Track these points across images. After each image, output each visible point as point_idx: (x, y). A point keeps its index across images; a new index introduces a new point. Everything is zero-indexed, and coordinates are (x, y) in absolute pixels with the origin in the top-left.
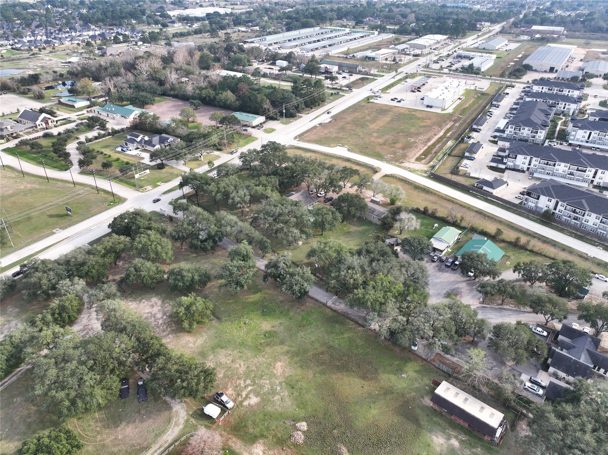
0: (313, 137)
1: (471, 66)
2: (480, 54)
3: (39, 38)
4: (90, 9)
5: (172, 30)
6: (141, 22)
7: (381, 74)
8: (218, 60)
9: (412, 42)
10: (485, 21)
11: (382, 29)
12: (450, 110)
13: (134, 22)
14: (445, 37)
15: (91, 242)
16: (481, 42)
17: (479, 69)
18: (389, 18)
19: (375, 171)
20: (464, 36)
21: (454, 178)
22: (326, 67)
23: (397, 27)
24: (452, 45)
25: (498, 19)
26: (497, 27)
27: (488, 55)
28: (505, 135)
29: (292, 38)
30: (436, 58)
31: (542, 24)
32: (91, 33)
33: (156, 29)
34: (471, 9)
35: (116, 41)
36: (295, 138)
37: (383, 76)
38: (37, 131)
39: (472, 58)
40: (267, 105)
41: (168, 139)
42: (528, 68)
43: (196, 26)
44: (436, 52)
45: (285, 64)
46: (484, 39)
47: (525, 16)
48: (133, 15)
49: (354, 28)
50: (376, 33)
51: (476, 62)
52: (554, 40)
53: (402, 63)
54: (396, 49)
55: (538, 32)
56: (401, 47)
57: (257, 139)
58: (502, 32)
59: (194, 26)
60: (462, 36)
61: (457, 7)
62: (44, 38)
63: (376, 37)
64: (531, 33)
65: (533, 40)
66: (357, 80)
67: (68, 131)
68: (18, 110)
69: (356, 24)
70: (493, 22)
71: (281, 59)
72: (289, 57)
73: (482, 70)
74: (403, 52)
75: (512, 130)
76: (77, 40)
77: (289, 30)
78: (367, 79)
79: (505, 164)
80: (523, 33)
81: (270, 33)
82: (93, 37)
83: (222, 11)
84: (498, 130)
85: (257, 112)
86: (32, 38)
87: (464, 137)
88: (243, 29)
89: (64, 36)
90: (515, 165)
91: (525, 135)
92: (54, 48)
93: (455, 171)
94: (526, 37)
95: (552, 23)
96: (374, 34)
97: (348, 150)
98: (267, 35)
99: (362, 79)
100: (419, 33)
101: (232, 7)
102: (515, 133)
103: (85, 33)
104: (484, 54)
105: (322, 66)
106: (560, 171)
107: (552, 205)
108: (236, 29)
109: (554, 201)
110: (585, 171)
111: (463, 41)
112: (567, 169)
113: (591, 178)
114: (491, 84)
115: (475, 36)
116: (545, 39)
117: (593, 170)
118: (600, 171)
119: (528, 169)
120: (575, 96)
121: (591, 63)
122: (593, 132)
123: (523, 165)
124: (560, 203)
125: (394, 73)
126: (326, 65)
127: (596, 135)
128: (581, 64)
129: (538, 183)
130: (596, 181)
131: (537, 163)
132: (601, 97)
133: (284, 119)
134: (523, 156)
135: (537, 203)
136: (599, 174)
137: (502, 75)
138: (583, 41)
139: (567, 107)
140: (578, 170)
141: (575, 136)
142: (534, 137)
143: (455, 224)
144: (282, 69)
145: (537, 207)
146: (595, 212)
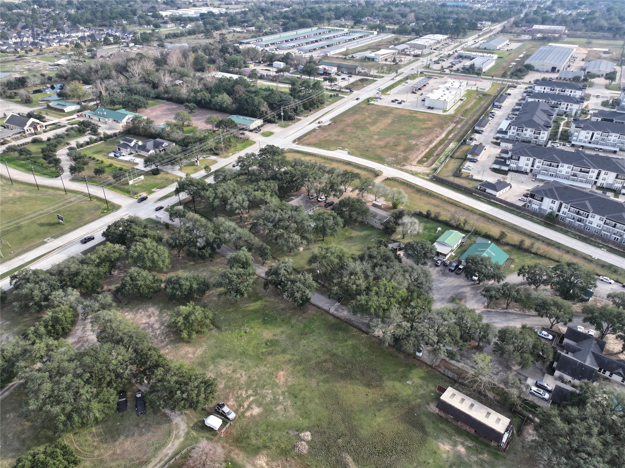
0: (312, 140)
1: (472, 67)
2: (481, 54)
3: (25, 39)
4: (78, 9)
5: (164, 31)
6: (132, 22)
7: (381, 75)
8: (213, 62)
9: (412, 42)
10: (486, 20)
11: (382, 29)
12: (451, 112)
13: (124, 22)
14: (445, 37)
15: (85, 251)
16: (482, 42)
17: (480, 69)
18: (388, 18)
19: (377, 174)
20: (465, 35)
21: (457, 181)
22: (325, 69)
23: (396, 27)
24: (453, 45)
25: (499, 19)
26: (498, 27)
27: (489, 55)
28: (507, 137)
29: (289, 39)
30: (436, 59)
31: (543, 23)
32: (80, 34)
33: (148, 29)
34: (471, 8)
35: (107, 42)
36: (294, 141)
37: (383, 77)
38: (25, 137)
39: (473, 58)
40: (264, 107)
41: (163, 143)
42: (530, 68)
43: (189, 26)
44: (437, 52)
45: (282, 65)
46: (485, 39)
47: (526, 15)
48: (123, 15)
49: (352, 27)
50: (376, 33)
51: (477, 62)
52: (556, 40)
53: (402, 63)
54: (396, 49)
55: (540, 31)
56: (401, 47)
57: (255, 143)
58: (504, 31)
59: (188, 27)
60: (463, 36)
61: (457, 6)
62: (31, 40)
63: (375, 37)
64: (532, 33)
65: (534, 39)
66: (356, 82)
67: (58, 137)
68: (5, 115)
69: (355, 24)
70: (494, 21)
71: (279, 61)
72: (286, 59)
73: (484, 70)
74: (403, 53)
75: (515, 131)
76: (65, 42)
77: (285, 30)
78: (367, 80)
79: (508, 165)
80: (524, 32)
81: (266, 34)
82: (82, 39)
83: (216, 11)
84: (500, 131)
85: (254, 114)
86: (18, 40)
87: (467, 138)
88: (239, 29)
89: (51, 37)
90: (518, 167)
91: (527, 136)
92: (41, 50)
93: (458, 173)
94: (527, 37)
95: (553, 22)
96: (373, 34)
97: (349, 153)
98: (263, 35)
99: (362, 80)
100: (418, 33)
101: (227, 6)
102: (518, 134)
103: (73, 35)
104: (485, 54)
105: (321, 67)
106: (564, 173)
107: (555, 206)
108: (232, 29)
109: (557, 203)
110: (588, 172)
111: (464, 40)
112: (570, 170)
113: (594, 179)
114: (493, 85)
115: (476, 36)
116: (545, 39)
117: (596, 171)
118: (603, 172)
119: (531, 170)
120: (577, 96)
121: (593, 63)
122: (595, 133)
123: (526, 167)
124: (564, 205)
125: (394, 74)
126: (324, 66)
127: (599, 136)
128: (582, 64)
129: (541, 184)
130: (600, 182)
131: (540, 165)
132: (603, 97)
133: (283, 122)
134: (526, 158)
135: (541, 205)
136: (602, 175)
137: (504, 76)
138: (584, 40)
139: (569, 107)
140: (581, 171)
141: (577, 137)
142: (537, 138)
143: (458, 228)
144: (279, 71)
145: (540, 209)
146: (599, 214)
